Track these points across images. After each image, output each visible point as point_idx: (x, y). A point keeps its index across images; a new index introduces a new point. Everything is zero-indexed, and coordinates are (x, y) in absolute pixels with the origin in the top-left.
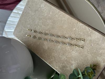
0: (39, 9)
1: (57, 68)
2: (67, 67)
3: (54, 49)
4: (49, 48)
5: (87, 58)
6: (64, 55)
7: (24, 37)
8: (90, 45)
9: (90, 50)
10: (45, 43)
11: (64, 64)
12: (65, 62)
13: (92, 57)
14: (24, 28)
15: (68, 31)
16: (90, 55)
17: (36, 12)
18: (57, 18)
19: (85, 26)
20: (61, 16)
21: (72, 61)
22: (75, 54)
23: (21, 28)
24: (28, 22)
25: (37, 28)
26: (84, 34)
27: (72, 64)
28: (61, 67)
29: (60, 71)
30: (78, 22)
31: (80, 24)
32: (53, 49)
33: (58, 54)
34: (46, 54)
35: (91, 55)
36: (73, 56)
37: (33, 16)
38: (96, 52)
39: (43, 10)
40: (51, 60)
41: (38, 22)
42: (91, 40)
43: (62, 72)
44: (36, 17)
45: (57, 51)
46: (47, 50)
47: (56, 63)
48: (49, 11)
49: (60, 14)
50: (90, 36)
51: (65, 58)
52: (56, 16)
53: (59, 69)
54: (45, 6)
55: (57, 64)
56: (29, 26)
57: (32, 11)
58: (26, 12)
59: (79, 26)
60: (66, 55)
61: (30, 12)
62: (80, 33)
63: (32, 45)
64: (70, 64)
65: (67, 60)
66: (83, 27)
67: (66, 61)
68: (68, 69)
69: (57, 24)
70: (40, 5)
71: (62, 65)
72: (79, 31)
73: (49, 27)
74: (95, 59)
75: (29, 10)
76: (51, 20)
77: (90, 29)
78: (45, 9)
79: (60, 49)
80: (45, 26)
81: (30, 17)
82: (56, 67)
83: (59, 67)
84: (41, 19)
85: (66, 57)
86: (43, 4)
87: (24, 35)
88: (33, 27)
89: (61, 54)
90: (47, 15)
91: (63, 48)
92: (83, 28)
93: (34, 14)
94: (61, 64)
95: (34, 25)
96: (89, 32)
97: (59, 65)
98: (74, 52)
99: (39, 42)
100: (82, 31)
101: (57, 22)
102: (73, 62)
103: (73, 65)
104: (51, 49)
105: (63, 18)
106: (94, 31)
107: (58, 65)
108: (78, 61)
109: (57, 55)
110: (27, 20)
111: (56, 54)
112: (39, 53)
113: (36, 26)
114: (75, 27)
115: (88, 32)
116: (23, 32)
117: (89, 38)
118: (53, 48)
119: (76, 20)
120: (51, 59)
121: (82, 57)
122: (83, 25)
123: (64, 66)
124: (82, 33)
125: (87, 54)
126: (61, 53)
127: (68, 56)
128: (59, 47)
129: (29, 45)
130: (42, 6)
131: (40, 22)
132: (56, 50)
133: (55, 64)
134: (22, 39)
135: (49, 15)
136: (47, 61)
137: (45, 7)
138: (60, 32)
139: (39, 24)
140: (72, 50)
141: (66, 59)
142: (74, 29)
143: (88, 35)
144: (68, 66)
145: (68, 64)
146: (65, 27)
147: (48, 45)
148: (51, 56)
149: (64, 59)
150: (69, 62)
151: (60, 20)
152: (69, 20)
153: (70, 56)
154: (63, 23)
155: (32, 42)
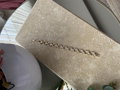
0: (52, 13)
1: (71, 81)
2: (83, 81)
4: (61, 58)
6: (80, 67)
7: (30, 44)
8: (111, 58)
9: (110, 63)
10: (56, 53)
11: (79, 77)
13: (112, 70)
14: (30, 33)
15: (86, 41)
16: (110, 68)
17: (47, 16)
18: (74, 25)
19: (106, 36)
20: (78, 23)
22: (93, 66)
23: (26, 33)
24: (37, 27)
25: (47, 35)
26: (104, 45)
27: (88, 78)
28: (75, 80)
29: (74, 85)
30: (98, 31)
31: (100, 35)
33: (73, 66)
34: (58, 65)
36: (90, 69)
37: (43, 20)
38: (117, 66)
39: (57, 14)
40: (64, 72)
41: (50, 28)
42: (112, 52)
43: (77, 86)
44: (46, 22)
45: (72, 62)
46: (59, 60)
47: (70, 75)
48: (64, 16)
49: (77, 21)
50: (112, 47)
51: (80, 70)
52: (73, 23)
53: (73, 82)
54: (58, 10)
55: (70, 76)
56: (37, 31)
57: (42, 15)
58: (34, 15)
59: (99, 36)
60: (82, 67)
61: (40, 15)
62: (100, 43)
63: (40, 54)
65: (83, 72)
66: (104, 37)
67: (81, 73)
68: (84, 82)
69: (73, 31)
70: (53, 9)
71: (77, 78)
72: (99, 41)
73: (62, 35)
74: (116, 73)
75: (38, 13)
76: (66, 27)
77: (112, 40)
78: (59, 14)
79: (75, 60)
80: (57, 32)
81: (38, 22)
82: (68, 80)
83: (73, 80)
84: (53, 25)
85: (82, 69)
86: (56, 7)
87: (30, 42)
88: (42, 33)
89: (76, 66)
90: (61, 21)
91: (79, 59)
92: (104, 39)
93: (45, 18)
95: (43, 30)
96: (111, 44)
97: (73, 78)
98: (91, 64)
99: (49, 51)
100: (102, 42)
101: (73, 30)
102: (90, 75)
103: (90, 78)
105: (81, 26)
106: (117, 43)
107: (71, 78)
108: (96, 74)
109: (71, 66)
110: (35, 25)
111: (69, 66)
112: (49, 64)
113: (46, 32)
114: (94, 37)
115: (109, 43)
116: (29, 37)
117: (111, 50)
118: (66, 58)
119: (96, 30)
124: (102, 44)
125: (107, 67)
126: (76, 64)
127: (85, 69)
128: (74, 57)
129: (36, 53)
130: (55, 10)
131: (52, 28)
132: (70, 61)
133: (68, 77)
134: (27, 47)
135: (64, 22)
136: (58, 73)
137: (59, 12)
138: (76, 42)
139: (49, 31)
140: (89, 62)
141: (82, 71)
142: (93, 39)
143: (109, 47)
144: (83, 79)
146: (82, 37)
147: (60, 55)
148: (63, 68)
150: (86, 75)
151: (77, 27)
152: (88, 29)
153: (87, 69)
154: (81, 32)
155: (40, 50)
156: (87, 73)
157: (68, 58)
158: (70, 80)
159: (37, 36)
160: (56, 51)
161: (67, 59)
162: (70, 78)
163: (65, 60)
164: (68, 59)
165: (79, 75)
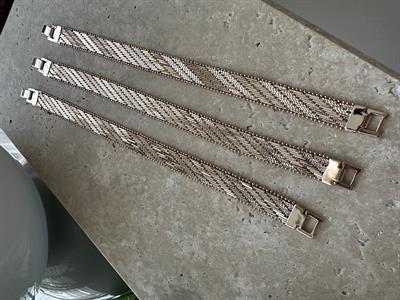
3: (143, 190)
4: (117, 180)
5: (342, 283)
6: (195, 234)
8: (378, 201)
10: (100, 154)
11: (185, 282)
12: (194, 273)
13: (377, 281)
21: (236, 275)
22: (261, 238)
23: (7, 70)
28: (169, 292)
30: (315, 36)
32: (135, 189)
33: (162, 220)
34: (102, 211)
35: (370, 269)
36: (244, 248)
40: (123, 244)
45: (158, 204)
47: (147, 264)
51: (196, 247)
55: (149, 270)
59: (317, 65)
60: (204, 232)
64: (224, 291)
65: (206, 261)
66: (347, 70)
67: (198, 267)
71: (175, 283)
76: (145, 25)
79: (174, 192)
83: (157, 289)
85: (204, 246)
89: (176, 224)
94: (172, 280)
98: (253, 227)
99: (75, 144)
101: (177, 38)
104: (128, 186)
107: (152, 278)
108: (277, 285)
109: (157, 222)
111: (148, 219)
112: (71, 199)
118: (136, 183)
119: (302, 27)
120: (121, 241)
121: (303, 268)
122: (346, 55)
123: (183, 291)
126: (178, 216)
132: (151, 197)
134: (8, 123)
141: (204, 256)
145: (210, 289)
147: (114, 164)
148: (123, 224)
149: (193, 254)
151: (194, 23)
152: (252, 24)
153: (228, 246)
154: (212, 45)
155: (43, 140)
156: (228, 269)
157: (146, 183)
158: (146, 284)
159: (37, 80)
160: (98, 146)
161: (139, 187)
162: (147, 276)
163: (132, 188)
164: (146, 187)
165: (188, 272)
